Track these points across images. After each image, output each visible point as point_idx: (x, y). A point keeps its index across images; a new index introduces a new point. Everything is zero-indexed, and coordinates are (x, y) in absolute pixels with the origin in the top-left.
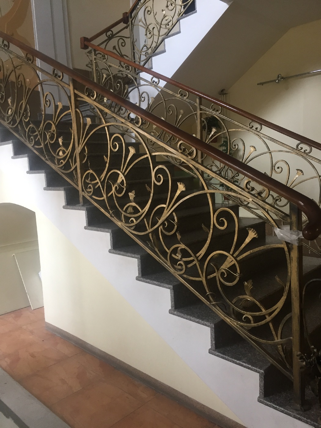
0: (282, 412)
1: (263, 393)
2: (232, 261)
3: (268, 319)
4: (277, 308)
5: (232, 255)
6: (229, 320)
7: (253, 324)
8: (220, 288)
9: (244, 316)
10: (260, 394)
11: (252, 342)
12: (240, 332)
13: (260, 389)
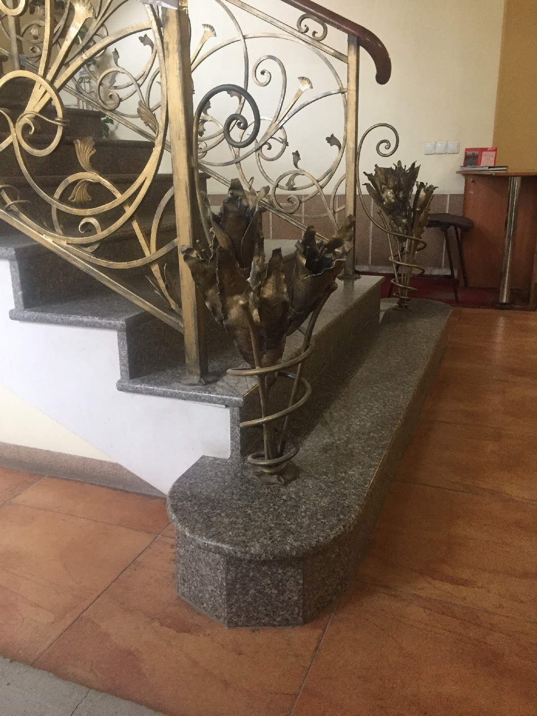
0: (164, 395)
1: (128, 370)
2: (46, 92)
3: (130, 210)
4: (144, 181)
5: (44, 77)
6: (50, 240)
7: (101, 234)
8: (23, 168)
9: (82, 223)
10: (121, 375)
11: (102, 274)
12: (75, 260)
13: (122, 365)
